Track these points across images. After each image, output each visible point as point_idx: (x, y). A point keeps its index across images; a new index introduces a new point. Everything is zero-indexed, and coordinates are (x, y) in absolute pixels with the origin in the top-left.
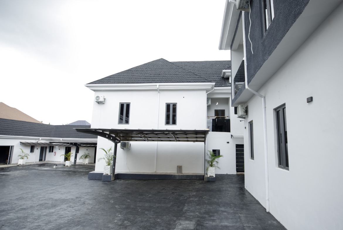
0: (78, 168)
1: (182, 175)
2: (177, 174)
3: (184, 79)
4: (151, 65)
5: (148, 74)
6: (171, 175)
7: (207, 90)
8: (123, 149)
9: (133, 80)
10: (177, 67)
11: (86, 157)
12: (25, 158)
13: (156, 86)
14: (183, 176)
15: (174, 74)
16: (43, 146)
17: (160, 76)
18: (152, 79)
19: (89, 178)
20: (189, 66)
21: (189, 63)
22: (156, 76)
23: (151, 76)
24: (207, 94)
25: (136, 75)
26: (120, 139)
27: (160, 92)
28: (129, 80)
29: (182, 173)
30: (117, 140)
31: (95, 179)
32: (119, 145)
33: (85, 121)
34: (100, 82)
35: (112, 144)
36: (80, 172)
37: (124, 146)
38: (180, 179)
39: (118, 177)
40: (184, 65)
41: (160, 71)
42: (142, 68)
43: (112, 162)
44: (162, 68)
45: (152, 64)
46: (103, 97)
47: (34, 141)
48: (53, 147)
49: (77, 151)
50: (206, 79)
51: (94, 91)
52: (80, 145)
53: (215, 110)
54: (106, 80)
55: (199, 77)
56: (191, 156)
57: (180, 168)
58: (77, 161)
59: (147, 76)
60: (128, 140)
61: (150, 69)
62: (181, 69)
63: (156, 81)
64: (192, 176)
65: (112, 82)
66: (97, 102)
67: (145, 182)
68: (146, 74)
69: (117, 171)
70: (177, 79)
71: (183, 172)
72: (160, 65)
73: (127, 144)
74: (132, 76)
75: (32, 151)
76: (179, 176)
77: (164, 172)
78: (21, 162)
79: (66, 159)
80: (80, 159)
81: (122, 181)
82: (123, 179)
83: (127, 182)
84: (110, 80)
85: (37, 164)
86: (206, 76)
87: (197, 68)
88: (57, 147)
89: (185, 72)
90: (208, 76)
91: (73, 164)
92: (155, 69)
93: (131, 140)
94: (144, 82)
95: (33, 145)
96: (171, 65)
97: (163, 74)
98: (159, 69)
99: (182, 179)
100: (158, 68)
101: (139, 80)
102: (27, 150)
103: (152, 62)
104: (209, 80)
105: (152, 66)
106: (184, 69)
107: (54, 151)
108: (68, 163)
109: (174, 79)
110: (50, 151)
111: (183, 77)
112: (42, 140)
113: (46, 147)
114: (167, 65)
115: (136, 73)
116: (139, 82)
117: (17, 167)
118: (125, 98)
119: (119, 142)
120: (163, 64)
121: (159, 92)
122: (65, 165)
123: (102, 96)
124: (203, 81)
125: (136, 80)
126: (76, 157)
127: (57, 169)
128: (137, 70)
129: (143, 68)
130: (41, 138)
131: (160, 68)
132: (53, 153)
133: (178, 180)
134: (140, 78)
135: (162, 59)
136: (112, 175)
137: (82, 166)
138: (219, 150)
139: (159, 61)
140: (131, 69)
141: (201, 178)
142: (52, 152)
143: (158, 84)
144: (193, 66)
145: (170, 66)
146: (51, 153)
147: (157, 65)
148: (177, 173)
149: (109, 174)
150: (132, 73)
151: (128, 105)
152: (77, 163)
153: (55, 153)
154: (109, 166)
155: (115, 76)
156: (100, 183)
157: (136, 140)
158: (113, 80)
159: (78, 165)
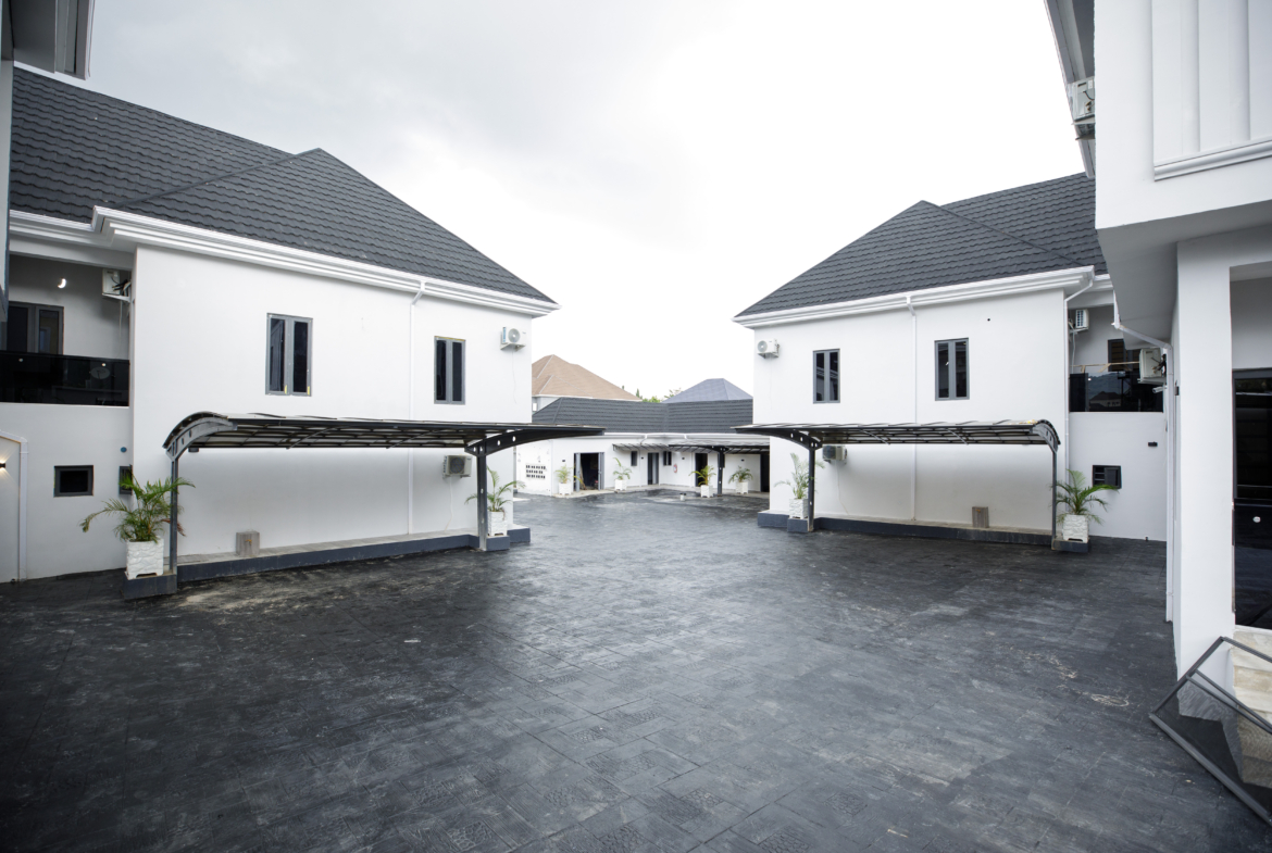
0: (728, 503)
1: (985, 532)
2: (972, 528)
3: (989, 266)
4: (890, 232)
5: (880, 266)
6: (956, 530)
7: (1067, 291)
8: (829, 461)
9: (843, 290)
10: (970, 227)
11: (742, 477)
12: (625, 477)
13: (905, 298)
14: (990, 533)
15: (957, 252)
16: (652, 451)
17: (915, 265)
18: (893, 281)
19: (759, 524)
20: (1014, 207)
21: (1015, 196)
22: (903, 267)
23: (890, 269)
24: (1068, 302)
25: (850, 271)
26: (821, 438)
27: (917, 312)
28: (831, 291)
29: (988, 527)
30: (815, 442)
31: (773, 528)
32: (819, 453)
33: (722, 380)
34: (763, 307)
35: (803, 453)
36: (736, 510)
37: (831, 455)
38: (980, 542)
39: (822, 525)
40: (996, 205)
41: (915, 248)
42: (863, 247)
43: (806, 491)
44: (921, 237)
45: (893, 227)
46: (773, 343)
47: (635, 442)
48: (670, 454)
49: (722, 464)
50: (1062, 257)
51: (753, 328)
52: (727, 449)
53: (1109, 341)
54: (776, 300)
55: (1039, 251)
56: (1014, 483)
57: (981, 513)
58: (724, 487)
59: (878, 272)
60: (840, 442)
61: (887, 248)
62: (982, 230)
63: (903, 286)
64: (1017, 535)
65: (791, 303)
66: (760, 354)
67: (885, 540)
68: (874, 267)
69: (819, 513)
70: (966, 270)
71: (991, 525)
72: (917, 227)
73: (837, 450)
74: (838, 279)
75: (634, 463)
76: (978, 532)
77: (937, 521)
78: (620, 485)
79: (700, 481)
80: (729, 482)
81: (832, 534)
82: (834, 531)
83: (843, 537)
84: (786, 298)
85: (646, 491)
86: (1073, 236)
87: (1042, 211)
88: (678, 453)
89: (995, 239)
90: (1081, 234)
91: (716, 492)
92: (899, 246)
93: (847, 442)
94: (871, 291)
95: (634, 450)
96: (950, 221)
97: (924, 258)
98: (912, 244)
99: (985, 542)
100: (909, 239)
101: (856, 287)
102: (626, 461)
103: (893, 219)
104: (1075, 257)
105: (893, 236)
106: (993, 230)
107: (673, 462)
108: (705, 491)
109: (957, 271)
110: (665, 464)
111: (986, 259)
112: (649, 439)
113: (657, 455)
114: (937, 224)
115: (849, 266)
116: (858, 293)
117: (617, 496)
118: (825, 338)
119: (820, 446)
120: (926, 220)
121: (914, 315)
122: (699, 495)
123: (771, 338)
124: (1051, 264)
125: (849, 289)
126: (720, 478)
127: (688, 503)
128: (850, 255)
129: (868, 246)
130: (646, 435)
131: (915, 238)
132: (671, 468)
133: (974, 542)
134: (860, 280)
135: (923, 203)
136: (808, 520)
137: (738, 498)
138: (1119, 467)
139: (915, 213)
140: (835, 254)
141: (1041, 544)
142: (670, 464)
143: (908, 294)
144: (1028, 204)
145: (948, 227)
146: (668, 467)
147: (907, 229)
148: (974, 525)
149: (802, 518)
150: (839, 267)
151: (834, 356)
152: (724, 492)
153: (676, 466)
154: (801, 501)
155: (797, 285)
156: (783, 535)
157: (860, 442)
158: (794, 297)
159: (725, 495)
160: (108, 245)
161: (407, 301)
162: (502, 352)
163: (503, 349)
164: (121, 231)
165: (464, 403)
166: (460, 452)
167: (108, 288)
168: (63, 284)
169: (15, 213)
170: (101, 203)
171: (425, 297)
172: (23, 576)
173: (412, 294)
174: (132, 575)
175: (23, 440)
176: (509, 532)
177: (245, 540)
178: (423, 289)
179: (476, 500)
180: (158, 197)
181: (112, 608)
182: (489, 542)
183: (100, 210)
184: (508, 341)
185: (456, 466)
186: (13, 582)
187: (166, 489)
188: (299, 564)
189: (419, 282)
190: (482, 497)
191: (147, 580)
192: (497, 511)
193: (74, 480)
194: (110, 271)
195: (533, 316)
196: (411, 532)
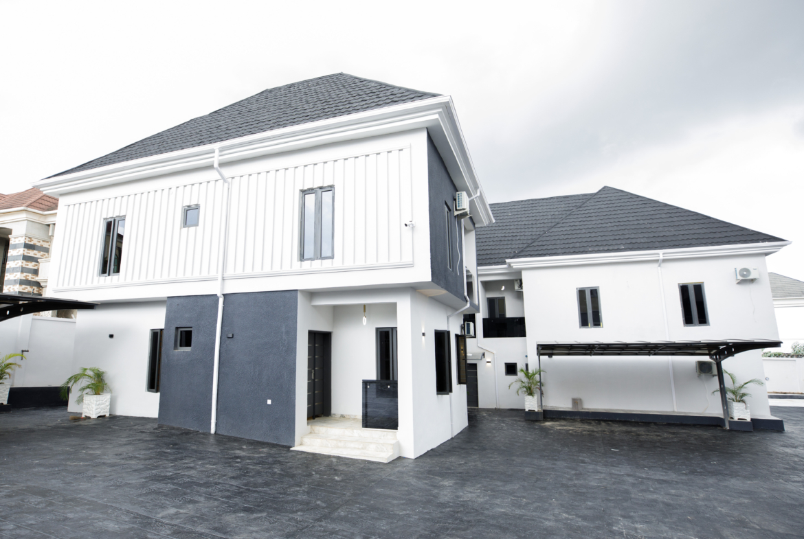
160: (513, 271)
161: (655, 265)
162: (738, 286)
163: (738, 283)
164: (515, 266)
165: (709, 325)
166: (706, 359)
167: (516, 288)
168: (503, 288)
169: (479, 268)
170: (508, 258)
171: (664, 261)
172: (498, 407)
173: (657, 261)
174: (527, 410)
175: (495, 352)
176: (752, 419)
177: (576, 402)
178: (661, 257)
179: (719, 393)
180: (527, 247)
181: (519, 421)
182: (732, 423)
183: (508, 261)
184: (740, 278)
185: (703, 368)
186: (495, 409)
187: (536, 374)
188: (601, 418)
189: (658, 254)
190: (723, 391)
191: (531, 412)
192: (739, 401)
193: (511, 369)
194: (516, 280)
195: (767, 254)
196: (676, 410)
